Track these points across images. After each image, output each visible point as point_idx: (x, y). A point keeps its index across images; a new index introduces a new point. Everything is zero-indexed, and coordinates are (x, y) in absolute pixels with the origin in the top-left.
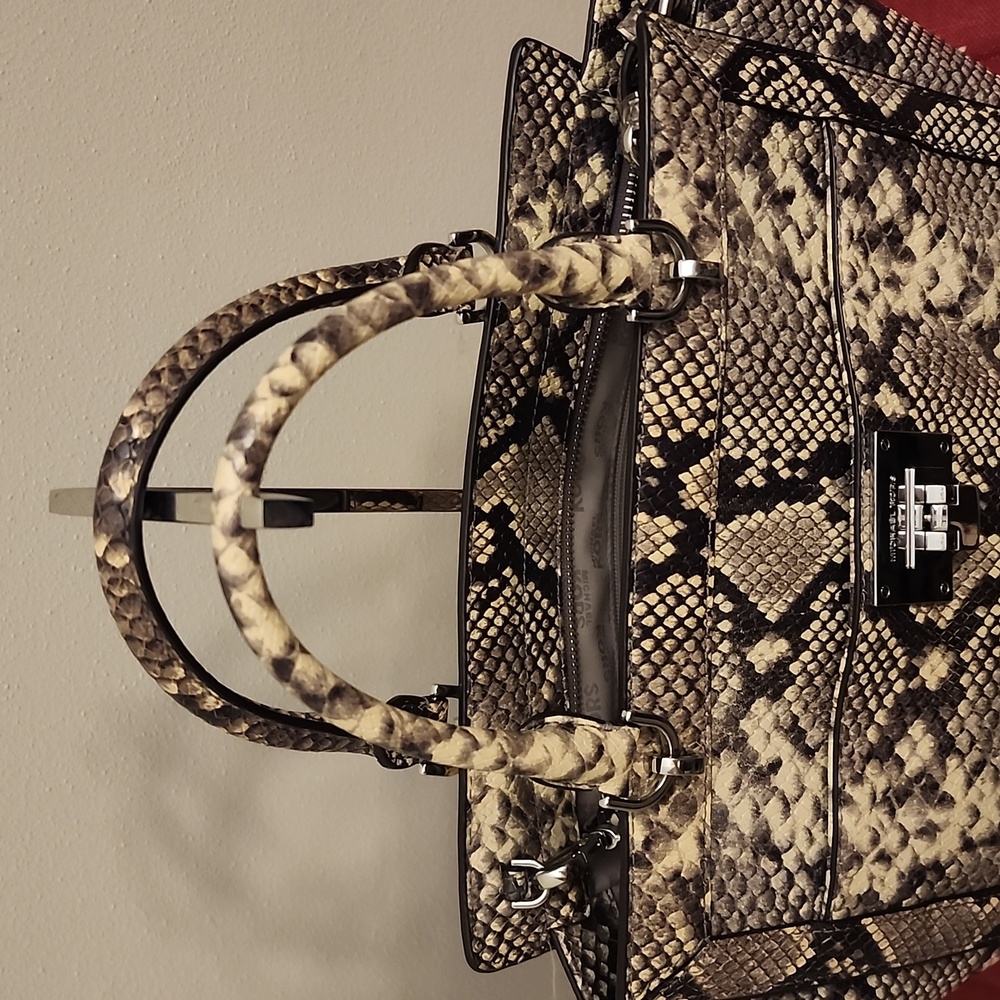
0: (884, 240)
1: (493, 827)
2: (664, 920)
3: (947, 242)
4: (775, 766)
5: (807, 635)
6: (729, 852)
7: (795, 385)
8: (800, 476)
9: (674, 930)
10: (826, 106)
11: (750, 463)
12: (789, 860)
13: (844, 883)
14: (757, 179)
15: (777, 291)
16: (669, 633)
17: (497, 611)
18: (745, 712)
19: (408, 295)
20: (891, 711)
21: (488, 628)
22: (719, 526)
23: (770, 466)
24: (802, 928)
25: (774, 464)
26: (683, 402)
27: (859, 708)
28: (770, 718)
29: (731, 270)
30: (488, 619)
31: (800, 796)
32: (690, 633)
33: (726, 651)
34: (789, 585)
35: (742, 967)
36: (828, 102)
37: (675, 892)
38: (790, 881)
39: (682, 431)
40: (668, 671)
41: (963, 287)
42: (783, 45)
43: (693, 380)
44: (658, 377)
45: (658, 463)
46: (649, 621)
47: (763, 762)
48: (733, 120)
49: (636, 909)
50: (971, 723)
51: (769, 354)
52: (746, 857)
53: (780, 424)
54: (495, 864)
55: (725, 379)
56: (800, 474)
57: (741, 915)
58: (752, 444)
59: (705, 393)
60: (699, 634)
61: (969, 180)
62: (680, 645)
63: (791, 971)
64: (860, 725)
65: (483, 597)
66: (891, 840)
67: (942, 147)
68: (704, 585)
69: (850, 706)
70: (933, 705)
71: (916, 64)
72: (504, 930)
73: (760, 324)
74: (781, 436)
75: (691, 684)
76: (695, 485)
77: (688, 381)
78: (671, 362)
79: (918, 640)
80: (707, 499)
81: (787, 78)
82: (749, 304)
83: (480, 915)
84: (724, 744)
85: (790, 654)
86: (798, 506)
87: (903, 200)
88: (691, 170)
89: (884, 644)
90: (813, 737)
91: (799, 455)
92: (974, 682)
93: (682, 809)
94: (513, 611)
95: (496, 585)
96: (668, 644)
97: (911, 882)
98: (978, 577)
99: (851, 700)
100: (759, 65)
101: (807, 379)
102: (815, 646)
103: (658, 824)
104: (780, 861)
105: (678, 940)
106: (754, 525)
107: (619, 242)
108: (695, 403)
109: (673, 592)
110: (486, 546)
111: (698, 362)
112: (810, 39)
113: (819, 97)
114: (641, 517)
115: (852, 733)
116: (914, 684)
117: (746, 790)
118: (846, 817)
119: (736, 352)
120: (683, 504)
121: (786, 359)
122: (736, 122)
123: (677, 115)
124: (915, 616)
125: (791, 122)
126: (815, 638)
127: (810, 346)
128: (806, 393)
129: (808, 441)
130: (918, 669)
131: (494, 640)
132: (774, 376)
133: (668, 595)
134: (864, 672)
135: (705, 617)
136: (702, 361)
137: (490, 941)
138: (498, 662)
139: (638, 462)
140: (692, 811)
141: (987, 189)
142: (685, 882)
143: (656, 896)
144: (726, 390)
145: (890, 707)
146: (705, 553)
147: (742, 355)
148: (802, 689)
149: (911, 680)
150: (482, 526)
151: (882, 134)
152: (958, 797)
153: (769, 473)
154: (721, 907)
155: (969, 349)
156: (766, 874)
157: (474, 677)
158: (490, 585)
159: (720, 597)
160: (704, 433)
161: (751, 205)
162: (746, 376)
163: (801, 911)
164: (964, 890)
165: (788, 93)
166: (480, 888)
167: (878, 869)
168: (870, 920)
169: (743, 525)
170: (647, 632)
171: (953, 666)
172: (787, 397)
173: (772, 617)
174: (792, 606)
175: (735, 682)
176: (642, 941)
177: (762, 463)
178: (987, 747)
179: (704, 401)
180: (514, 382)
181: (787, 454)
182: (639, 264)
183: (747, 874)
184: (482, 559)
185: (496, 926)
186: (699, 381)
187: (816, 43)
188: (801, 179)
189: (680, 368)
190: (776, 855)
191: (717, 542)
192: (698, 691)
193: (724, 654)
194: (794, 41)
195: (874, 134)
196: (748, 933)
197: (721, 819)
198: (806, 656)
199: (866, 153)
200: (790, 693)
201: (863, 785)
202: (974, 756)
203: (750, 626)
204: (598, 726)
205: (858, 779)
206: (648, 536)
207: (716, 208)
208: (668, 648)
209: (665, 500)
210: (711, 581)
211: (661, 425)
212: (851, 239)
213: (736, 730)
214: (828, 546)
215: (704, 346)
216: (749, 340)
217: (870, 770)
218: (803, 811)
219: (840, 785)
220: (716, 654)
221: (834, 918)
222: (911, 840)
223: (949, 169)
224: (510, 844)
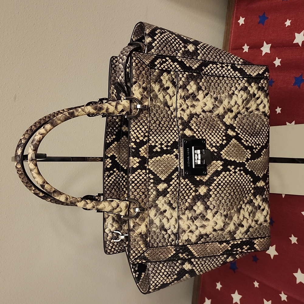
0: (191, 97)
1: (111, 224)
2: (138, 243)
3: (209, 97)
4: (165, 211)
5: (171, 183)
6: (154, 229)
7: (167, 130)
8: (169, 149)
9: (140, 245)
10: (177, 68)
11: (157, 146)
12: (169, 232)
13: (181, 237)
14: (159, 85)
15: (163, 109)
16: (138, 182)
17: (112, 178)
18: (157, 199)
19: (69, 114)
20: (192, 199)
21: (110, 181)
22: (150, 160)
23: (161, 147)
24: (172, 247)
25: (162, 146)
26: (140, 134)
27: (183, 198)
28: (163, 201)
29: (151, 106)
30: (110, 179)
31: (172, 218)
32: (143, 182)
33: (152, 186)
34: (167, 172)
35: (157, 254)
36: (178, 67)
37: (140, 237)
38: (170, 236)
39: (140, 140)
40: (138, 190)
41: (213, 106)
42: (168, 55)
43: (142, 129)
44: (134, 128)
45: (134, 146)
46: (134, 180)
47: (162, 210)
48: (153, 73)
49: (132, 241)
50: (214, 203)
51: (160, 123)
52: (158, 230)
53: (163, 138)
54: (111, 231)
55: (149, 128)
56: (169, 148)
57: (157, 243)
58: (157, 142)
59: (145, 132)
60: (146, 183)
61: (218, 81)
62: (141, 185)
63: (170, 256)
64: (183, 202)
65: (109, 175)
66: (193, 228)
67: (210, 74)
68: (146, 172)
69: (180, 198)
70: (203, 198)
71: (206, 55)
72: (113, 246)
73: (158, 117)
74: (163, 140)
75: (143, 193)
76: (143, 151)
77: (141, 129)
78: (137, 125)
79: (198, 184)
80: (146, 154)
81: (167, 63)
82: (155, 113)
83: (107, 242)
84: (152, 206)
85: (168, 187)
86: (169, 155)
87: (196, 88)
88: (141, 85)
89: (188, 185)
90: (175, 205)
91: (168, 144)
92: (214, 193)
93: (142, 219)
94: (116, 178)
95: (112, 172)
96: (138, 184)
97: (200, 238)
98: (214, 170)
99: (181, 197)
100: (160, 60)
101: (169, 128)
102: (173, 185)
103: (136, 222)
104: (167, 232)
105: (141, 247)
106: (158, 159)
107: (122, 102)
108: (142, 134)
109: (139, 174)
110: (109, 164)
111: (143, 125)
112: (175, 53)
113: (175, 66)
114: (131, 158)
115: (181, 204)
116: (197, 193)
117: (158, 216)
118: (181, 222)
119: (152, 123)
120: (140, 155)
121: (164, 124)
122: (154, 73)
123: (138, 73)
124: (196, 179)
125: (169, 72)
126: (173, 183)
127: (171, 121)
128: (169, 131)
129: (170, 141)
130: (198, 190)
131: (111, 184)
132: (161, 128)
133: (138, 174)
134: (183, 190)
135: (146, 179)
136: (144, 125)
137: (110, 248)
138: (112, 189)
139: (130, 146)
140: (144, 220)
141: (224, 83)
142: (143, 235)
143: (136, 238)
144: (150, 131)
145: (191, 198)
146: (146, 165)
147: (154, 123)
148: (171, 195)
149: (196, 192)
150: (108, 160)
151: (193, 73)
152: (211, 219)
153: (161, 148)
154: (152, 241)
155: (215, 120)
156: (163, 235)
157: (106, 192)
158: (110, 172)
159: (150, 175)
160: (145, 140)
161: (157, 91)
162: (155, 128)
163: (172, 243)
164: (216, 241)
165: (167, 66)
166: (107, 237)
167: (190, 234)
168: (189, 246)
169: (155, 159)
170: (133, 182)
171: (208, 190)
172: (165, 132)
173: (163, 179)
174: (167, 177)
175: (154, 193)
176: (133, 247)
177: (159, 146)
178: (218, 208)
179: (144, 133)
180: (115, 128)
181: (165, 144)
182: (125, 106)
183: (159, 234)
184: (108, 167)
185: (111, 245)
186: (143, 129)
187: (177, 54)
188: (171, 84)
189: (139, 127)
190: (166, 230)
191: (149, 163)
192: (145, 194)
193: (152, 187)
194: (171, 54)
195: (190, 73)
196: (159, 247)
197: (151, 222)
198: (171, 187)
199: (187, 78)
200: (168, 195)
201: (185, 215)
202: (215, 210)
203: (158, 181)
204: (119, 201)
205: (184, 214)
206: (133, 162)
207: (147, 93)
208: (138, 185)
209: (136, 154)
210: (148, 171)
211: (135, 138)
212: (181, 98)
213: (155, 203)
214: (176, 164)
215: (144, 122)
216: (155, 120)
217: (187, 212)
218: (173, 221)
219: (179, 215)
220: (150, 187)
221: (180, 245)
222: (199, 228)
223: (213, 79)
224: (114, 228)
